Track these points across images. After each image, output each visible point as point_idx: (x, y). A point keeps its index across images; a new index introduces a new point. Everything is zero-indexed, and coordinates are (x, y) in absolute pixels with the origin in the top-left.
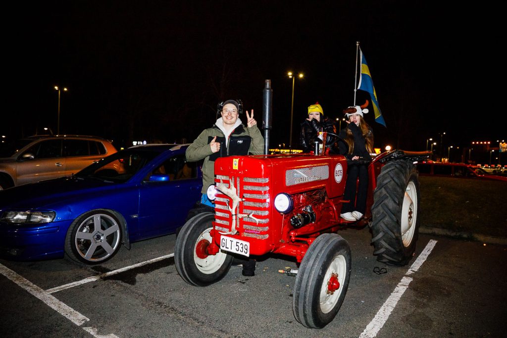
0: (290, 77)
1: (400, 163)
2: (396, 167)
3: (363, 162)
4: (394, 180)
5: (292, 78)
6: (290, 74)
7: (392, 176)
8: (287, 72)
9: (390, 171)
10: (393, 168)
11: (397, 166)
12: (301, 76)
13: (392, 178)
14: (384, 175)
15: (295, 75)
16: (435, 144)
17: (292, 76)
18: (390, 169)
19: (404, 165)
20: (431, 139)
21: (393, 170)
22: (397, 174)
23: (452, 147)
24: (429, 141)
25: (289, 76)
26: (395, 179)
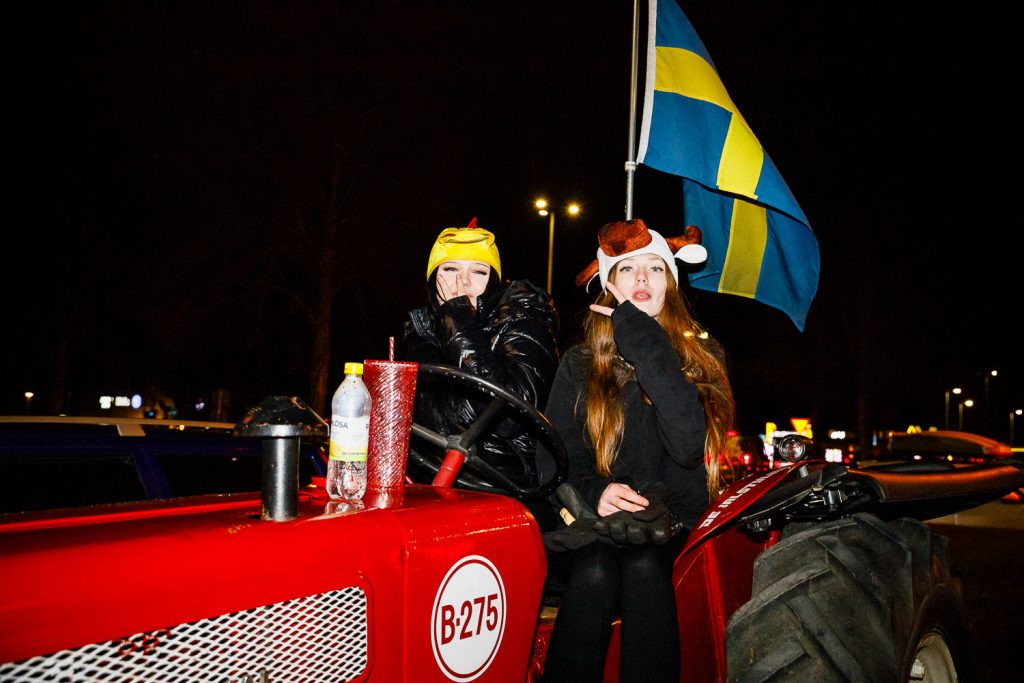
0: (543, 213)
1: (857, 535)
2: (833, 560)
3: (648, 534)
4: (822, 650)
5: (548, 217)
6: (541, 204)
7: (814, 624)
8: (533, 199)
9: (802, 587)
10: (816, 570)
11: (843, 555)
12: (574, 210)
13: (813, 638)
14: (764, 611)
15: (557, 207)
16: (969, 403)
17: (549, 209)
18: (803, 576)
19: (882, 548)
20: (957, 391)
21: (818, 579)
22: (841, 605)
23: (1019, 412)
24: (952, 394)
25: (538, 210)
26: (830, 642)
